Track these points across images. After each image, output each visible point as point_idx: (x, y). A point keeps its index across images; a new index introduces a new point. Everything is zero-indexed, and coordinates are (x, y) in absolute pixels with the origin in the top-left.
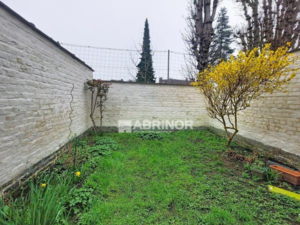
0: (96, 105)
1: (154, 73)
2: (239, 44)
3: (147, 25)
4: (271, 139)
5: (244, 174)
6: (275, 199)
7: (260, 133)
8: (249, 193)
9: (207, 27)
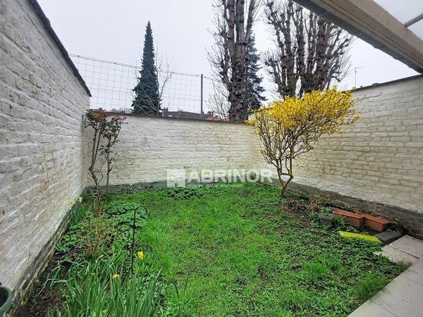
0: (99, 152)
1: (160, 102)
2: (271, 73)
3: (149, 30)
4: (328, 183)
5: (312, 223)
6: (349, 243)
7: (315, 177)
8: (326, 242)
9: (241, 49)
